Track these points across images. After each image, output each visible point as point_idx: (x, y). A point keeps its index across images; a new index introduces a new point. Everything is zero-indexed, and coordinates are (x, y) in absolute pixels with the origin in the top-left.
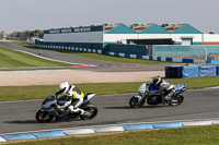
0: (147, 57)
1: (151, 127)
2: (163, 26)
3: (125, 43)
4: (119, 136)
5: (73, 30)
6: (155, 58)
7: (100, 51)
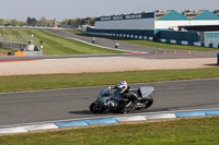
0: (199, 44)
1: (203, 114)
2: (215, 12)
3: (176, 29)
4: (171, 123)
5: (124, 17)
6: (207, 44)
7: (151, 38)
